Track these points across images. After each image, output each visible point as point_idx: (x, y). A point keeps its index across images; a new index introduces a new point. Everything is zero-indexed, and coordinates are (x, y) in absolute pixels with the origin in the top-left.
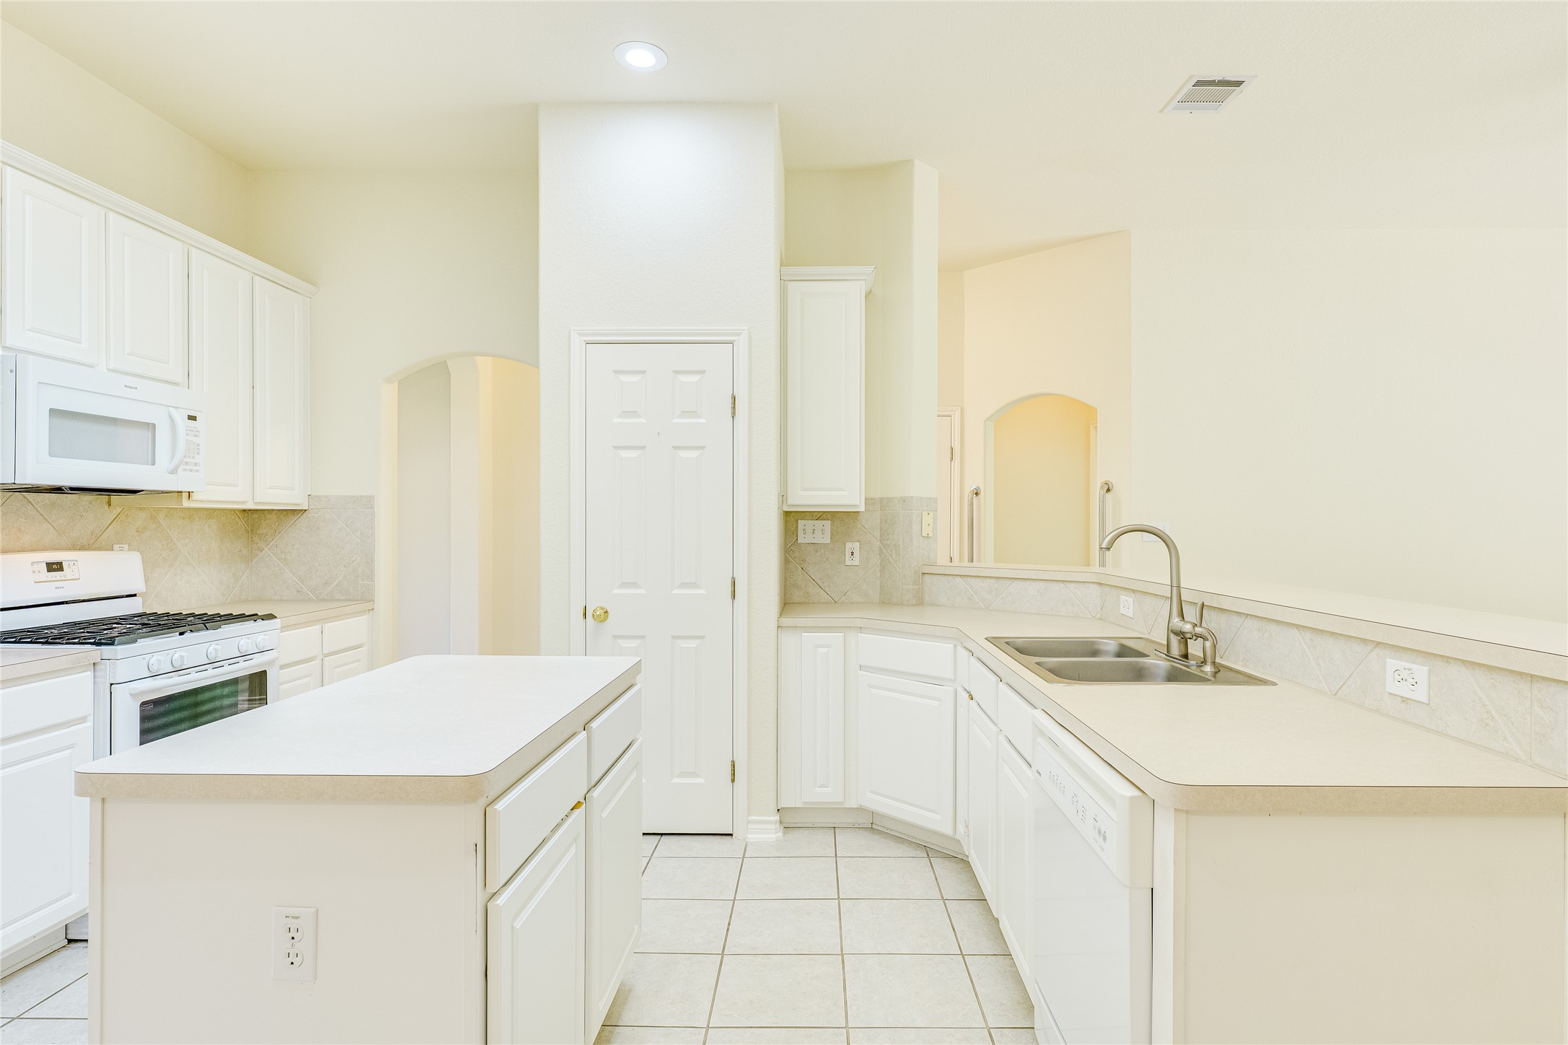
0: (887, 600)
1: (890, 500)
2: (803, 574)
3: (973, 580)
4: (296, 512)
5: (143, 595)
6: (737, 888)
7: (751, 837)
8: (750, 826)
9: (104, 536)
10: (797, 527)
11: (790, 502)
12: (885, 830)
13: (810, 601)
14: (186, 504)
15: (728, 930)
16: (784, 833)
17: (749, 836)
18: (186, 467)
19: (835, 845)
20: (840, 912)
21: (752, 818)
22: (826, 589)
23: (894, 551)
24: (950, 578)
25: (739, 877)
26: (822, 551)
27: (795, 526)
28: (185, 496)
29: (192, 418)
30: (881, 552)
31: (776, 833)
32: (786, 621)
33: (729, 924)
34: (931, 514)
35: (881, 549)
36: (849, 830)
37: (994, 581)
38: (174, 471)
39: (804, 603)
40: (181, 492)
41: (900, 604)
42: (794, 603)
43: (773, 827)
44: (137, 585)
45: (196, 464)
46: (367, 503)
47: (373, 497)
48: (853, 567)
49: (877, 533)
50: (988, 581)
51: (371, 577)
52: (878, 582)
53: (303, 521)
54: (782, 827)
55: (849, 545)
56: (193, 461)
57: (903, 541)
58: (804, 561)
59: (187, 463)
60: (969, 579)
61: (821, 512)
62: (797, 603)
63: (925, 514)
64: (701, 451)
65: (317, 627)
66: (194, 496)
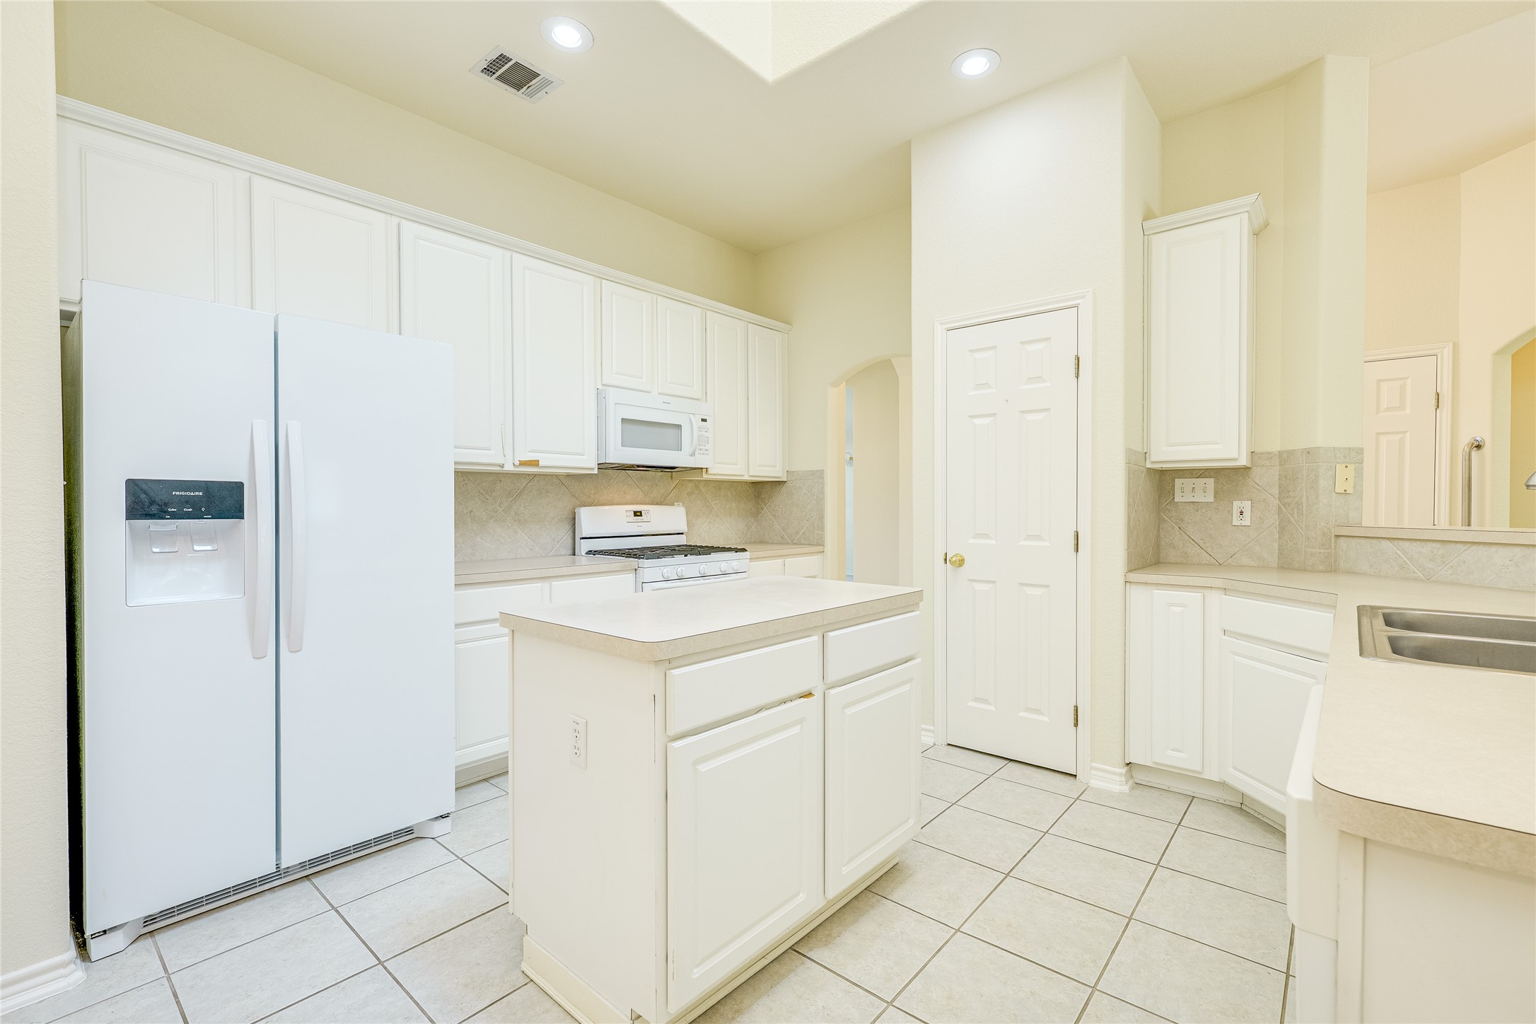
0: (1287, 564)
1: (1291, 453)
2: (1180, 534)
3: (1407, 544)
4: (778, 484)
5: (687, 534)
6: (1055, 823)
7: (1094, 783)
8: (1094, 772)
9: (670, 497)
10: (1174, 486)
11: (1153, 459)
12: (1256, 815)
13: (1189, 562)
14: (705, 476)
15: (1024, 856)
16: (1132, 788)
17: (1091, 781)
18: (701, 452)
19: (1185, 814)
20: (1151, 878)
21: (1094, 765)
22: (1209, 550)
23: (1295, 510)
24: (1375, 541)
25: (1063, 814)
26: (1204, 510)
27: (1171, 484)
28: (704, 470)
29: (703, 420)
30: (1280, 511)
31: (1121, 785)
32: (1133, 577)
33: (1029, 852)
34: (1352, 467)
35: (1280, 508)
36: (1210, 803)
37: (1439, 545)
38: (693, 454)
39: (1182, 564)
40: (702, 468)
41: (1303, 569)
42: (1171, 563)
43: (1117, 778)
44: (684, 528)
45: (706, 450)
46: (820, 475)
47: (822, 471)
48: (1243, 528)
49: (1276, 491)
50: (1430, 545)
51: (822, 528)
52: (1276, 545)
53: (784, 489)
54: (1131, 782)
55: (1236, 504)
56: (706, 448)
57: (1307, 498)
58: (1182, 520)
59: (701, 449)
60: (1401, 543)
61: (1202, 469)
62: (1173, 563)
63: (1340, 468)
64: (1046, 413)
65: (779, 561)
66: (710, 472)
